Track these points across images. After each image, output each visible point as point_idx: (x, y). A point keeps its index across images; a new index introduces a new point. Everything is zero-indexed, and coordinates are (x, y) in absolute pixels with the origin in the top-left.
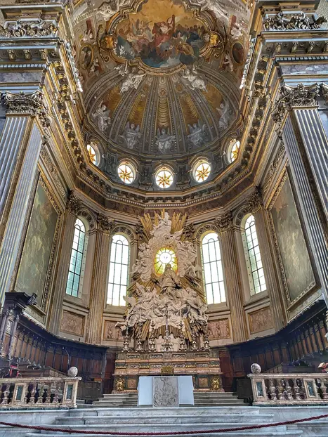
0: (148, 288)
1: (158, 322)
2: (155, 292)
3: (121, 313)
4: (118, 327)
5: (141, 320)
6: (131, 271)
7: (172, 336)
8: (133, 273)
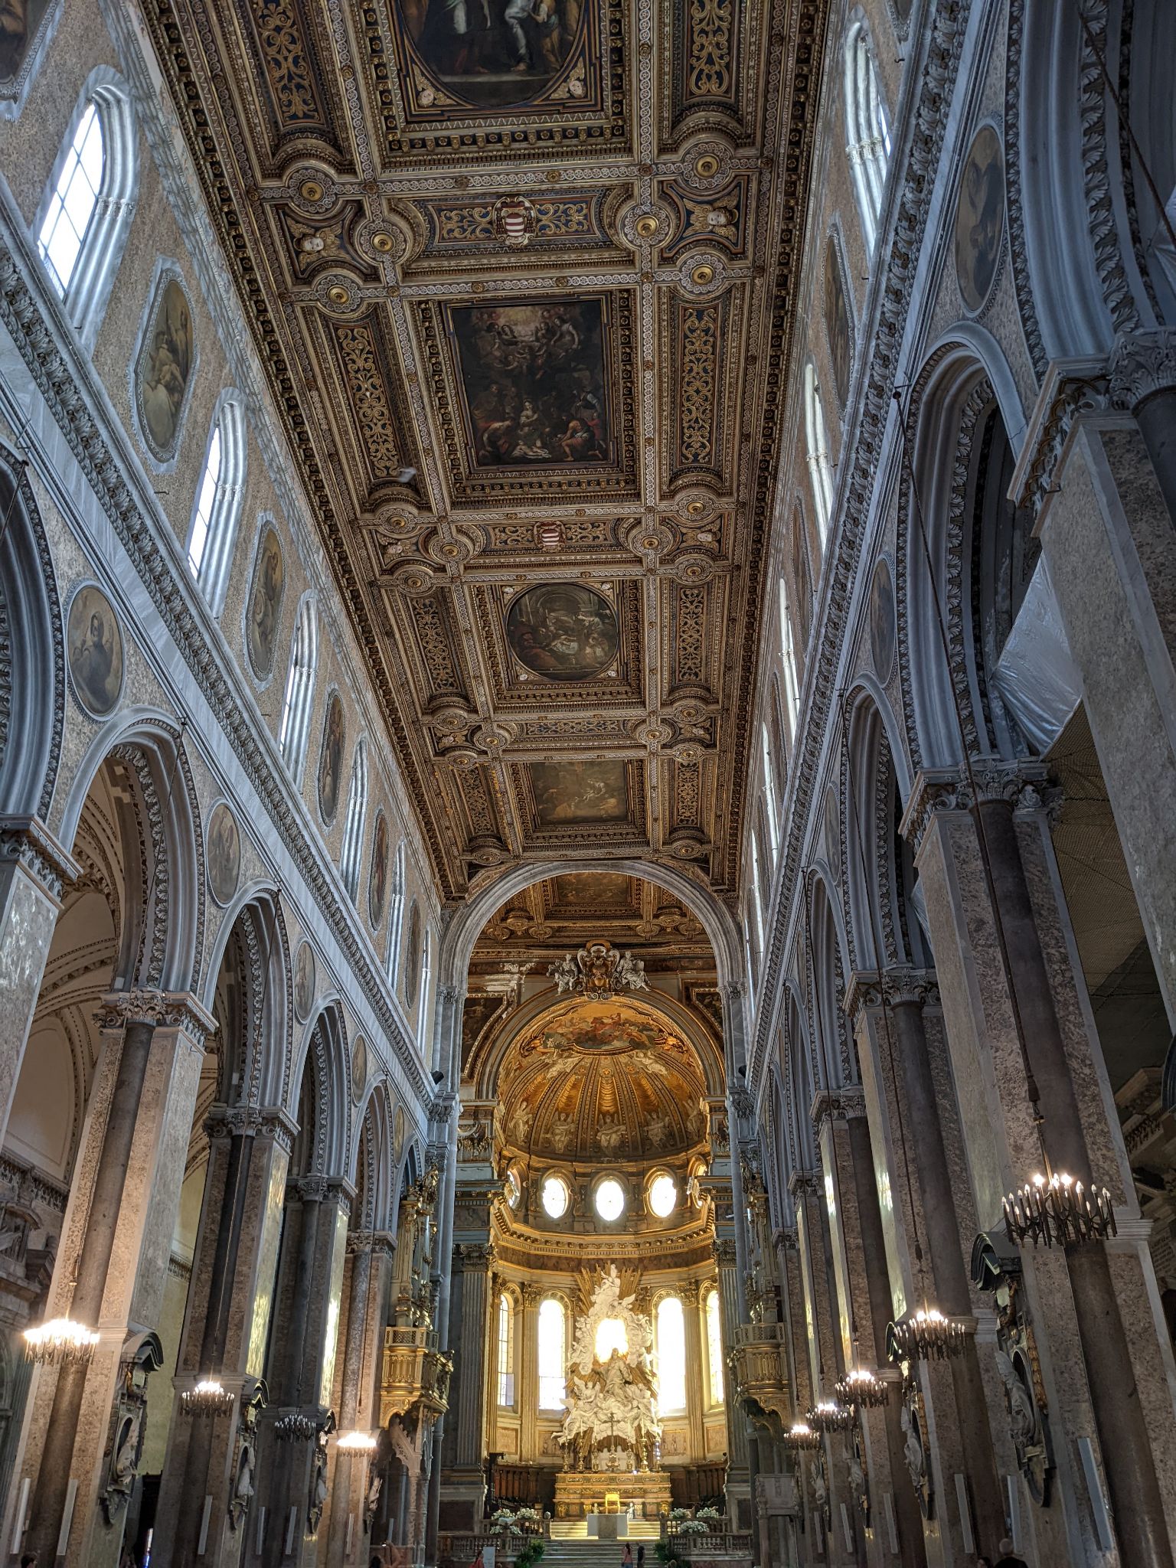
0: (590, 1385)
1: (601, 1432)
2: (598, 1387)
3: (558, 1420)
4: (556, 1437)
5: (582, 1430)
6: (567, 1360)
7: (619, 1448)
8: (569, 1364)
